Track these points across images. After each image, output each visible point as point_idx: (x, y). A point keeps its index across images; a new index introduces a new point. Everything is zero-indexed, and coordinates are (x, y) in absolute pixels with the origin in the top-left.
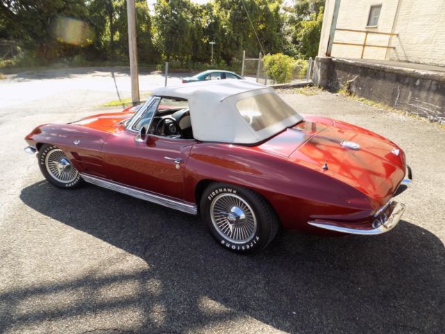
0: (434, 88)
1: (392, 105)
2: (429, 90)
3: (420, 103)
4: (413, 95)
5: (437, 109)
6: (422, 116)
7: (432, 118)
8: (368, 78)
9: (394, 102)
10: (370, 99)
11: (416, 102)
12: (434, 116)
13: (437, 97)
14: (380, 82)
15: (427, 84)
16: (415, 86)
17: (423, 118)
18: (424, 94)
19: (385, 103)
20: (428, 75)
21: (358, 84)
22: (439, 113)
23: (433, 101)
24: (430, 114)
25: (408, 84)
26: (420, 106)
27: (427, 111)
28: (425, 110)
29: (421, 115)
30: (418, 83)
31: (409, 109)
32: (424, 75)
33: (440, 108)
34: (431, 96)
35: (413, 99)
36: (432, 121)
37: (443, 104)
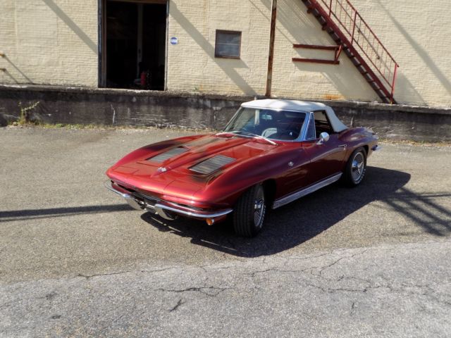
0: (152, 102)
1: (108, 122)
2: (149, 104)
3: (143, 116)
4: (132, 111)
5: (163, 118)
6: (149, 126)
7: (160, 125)
8: (61, 101)
9: (112, 121)
10: (73, 123)
11: (138, 116)
12: (161, 123)
13: (159, 109)
14: (83, 104)
15: (146, 99)
16: (132, 103)
17: (151, 127)
18: (144, 108)
19: (98, 124)
20: (144, 93)
21: (41, 110)
22: (165, 120)
23: (155, 112)
24: (156, 122)
25: (123, 102)
26: (145, 118)
27: (155, 121)
28: (151, 120)
29: (147, 126)
30: (134, 100)
31: (132, 123)
32: (141, 93)
33: (164, 116)
34: (153, 109)
35: (134, 114)
36: (161, 128)
37: (166, 113)
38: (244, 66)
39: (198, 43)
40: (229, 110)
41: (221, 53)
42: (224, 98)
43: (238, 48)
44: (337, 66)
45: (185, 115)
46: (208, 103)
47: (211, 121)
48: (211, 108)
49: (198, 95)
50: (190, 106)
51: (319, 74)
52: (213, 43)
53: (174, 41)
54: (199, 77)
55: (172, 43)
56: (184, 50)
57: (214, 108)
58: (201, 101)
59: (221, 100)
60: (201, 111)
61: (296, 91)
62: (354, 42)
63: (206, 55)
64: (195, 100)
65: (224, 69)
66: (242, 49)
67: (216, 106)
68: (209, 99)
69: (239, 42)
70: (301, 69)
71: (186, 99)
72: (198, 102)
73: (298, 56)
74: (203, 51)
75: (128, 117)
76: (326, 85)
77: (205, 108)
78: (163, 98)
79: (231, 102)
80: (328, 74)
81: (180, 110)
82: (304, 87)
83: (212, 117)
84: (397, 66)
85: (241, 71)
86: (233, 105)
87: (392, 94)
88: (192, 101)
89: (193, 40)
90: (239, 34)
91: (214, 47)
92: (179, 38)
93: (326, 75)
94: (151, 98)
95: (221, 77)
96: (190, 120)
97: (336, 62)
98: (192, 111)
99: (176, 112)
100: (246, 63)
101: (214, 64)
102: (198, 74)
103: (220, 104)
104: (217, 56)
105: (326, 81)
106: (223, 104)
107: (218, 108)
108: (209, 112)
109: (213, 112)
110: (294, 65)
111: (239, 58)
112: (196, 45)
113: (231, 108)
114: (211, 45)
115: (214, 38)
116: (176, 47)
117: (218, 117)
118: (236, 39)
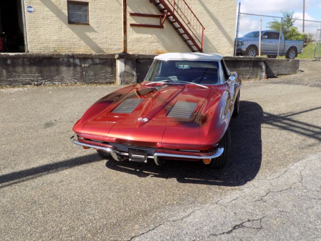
0: (27, 63)
2: (23, 65)
3: (20, 76)
4: (8, 72)
6: (26, 84)
7: (36, 83)
11: (15, 77)
12: (37, 81)
13: (34, 69)
15: (20, 61)
16: (7, 65)
17: (28, 86)
18: (19, 69)
20: (18, 55)
22: (40, 78)
23: (31, 72)
24: (33, 81)
26: (21, 78)
27: (31, 80)
28: (28, 79)
29: (24, 84)
30: (9, 62)
31: (9, 83)
32: (15, 55)
33: (39, 75)
34: (28, 69)
35: (10, 75)
36: (37, 85)
37: (41, 72)
38: (93, 30)
39: (53, 12)
40: (95, 66)
41: (73, 20)
42: (90, 57)
43: (87, 16)
44: (162, 29)
45: (58, 72)
46: (77, 61)
47: (81, 76)
48: (81, 66)
49: (68, 55)
50: (62, 64)
51: (150, 36)
52: (66, 12)
53: (30, 9)
54: (56, 41)
55: (29, 11)
56: (41, 17)
57: (83, 65)
58: (71, 60)
59: (88, 58)
60: (72, 68)
61: (135, 49)
62: (175, 11)
63: (61, 22)
64: (66, 60)
65: (76, 34)
66: (90, 17)
67: (84, 63)
68: (78, 58)
69: (87, 11)
70: (137, 32)
71: (58, 59)
72: (68, 61)
73: (134, 22)
74: (58, 19)
75: (5, 78)
76: (155, 44)
77: (75, 65)
78: (37, 60)
79: (96, 60)
80: (156, 36)
81: (53, 68)
82: (140, 46)
83: (82, 72)
84: (204, 29)
85: (91, 35)
86: (98, 62)
87: (202, 49)
88: (63, 60)
89: (47, 9)
90: (86, 4)
91: (67, 15)
92: (34, 7)
93: (156, 37)
94: (25, 60)
95: (75, 40)
96: (63, 77)
97: (161, 27)
98: (64, 69)
99: (50, 71)
100: (95, 28)
101: (68, 29)
102: (55, 38)
103: (88, 62)
104: (70, 22)
105: (155, 41)
106: (90, 61)
107: (87, 65)
108: (78, 69)
109: (83, 69)
110: (131, 29)
111: (88, 24)
112: (50, 13)
113: (97, 64)
114: (64, 14)
115: (66, 8)
116: (32, 15)
117: (87, 72)
118: (84, 8)
